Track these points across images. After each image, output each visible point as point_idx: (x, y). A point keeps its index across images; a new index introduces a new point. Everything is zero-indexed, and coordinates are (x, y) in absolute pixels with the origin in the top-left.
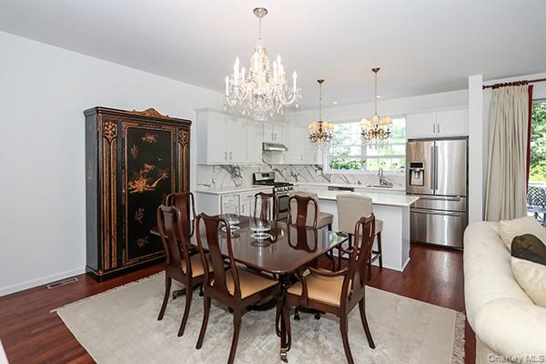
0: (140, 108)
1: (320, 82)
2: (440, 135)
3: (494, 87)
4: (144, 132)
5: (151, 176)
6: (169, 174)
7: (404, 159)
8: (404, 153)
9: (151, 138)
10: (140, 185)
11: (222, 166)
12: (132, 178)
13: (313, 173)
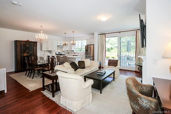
0: (25, 40)
1: (65, 33)
2: (91, 44)
3: (100, 34)
4: (26, 44)
5: (28, 53)
6: (32, 52)
7: (85, 49)
8: (85, 48)
9: (28, 45)
10: (26, 55)
11: (47, 51)
12: (24, 53)
13: (72, 52)
